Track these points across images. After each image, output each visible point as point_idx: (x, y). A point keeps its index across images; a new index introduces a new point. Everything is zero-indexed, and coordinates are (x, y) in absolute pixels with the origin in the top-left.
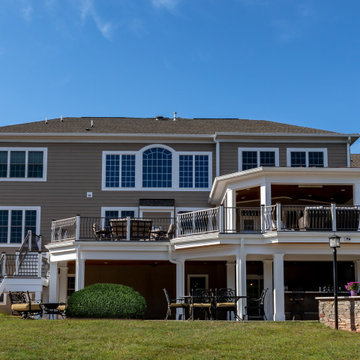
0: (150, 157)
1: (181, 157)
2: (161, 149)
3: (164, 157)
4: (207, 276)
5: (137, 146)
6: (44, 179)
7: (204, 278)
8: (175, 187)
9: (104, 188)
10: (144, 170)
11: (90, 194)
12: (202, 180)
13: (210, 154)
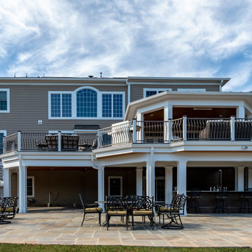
0: (82, 95)
1: (103, 95)
2: (89, 90)
3: (92, 95)
4: (121, 178)
5: (73, 88)
6: (8, 111)
7: (120, 179)
8: (100, 116)
9: (50, 118)
10: (78, 104)
11: (40, 122)
12: (118, 111)
13: (123, 93)
